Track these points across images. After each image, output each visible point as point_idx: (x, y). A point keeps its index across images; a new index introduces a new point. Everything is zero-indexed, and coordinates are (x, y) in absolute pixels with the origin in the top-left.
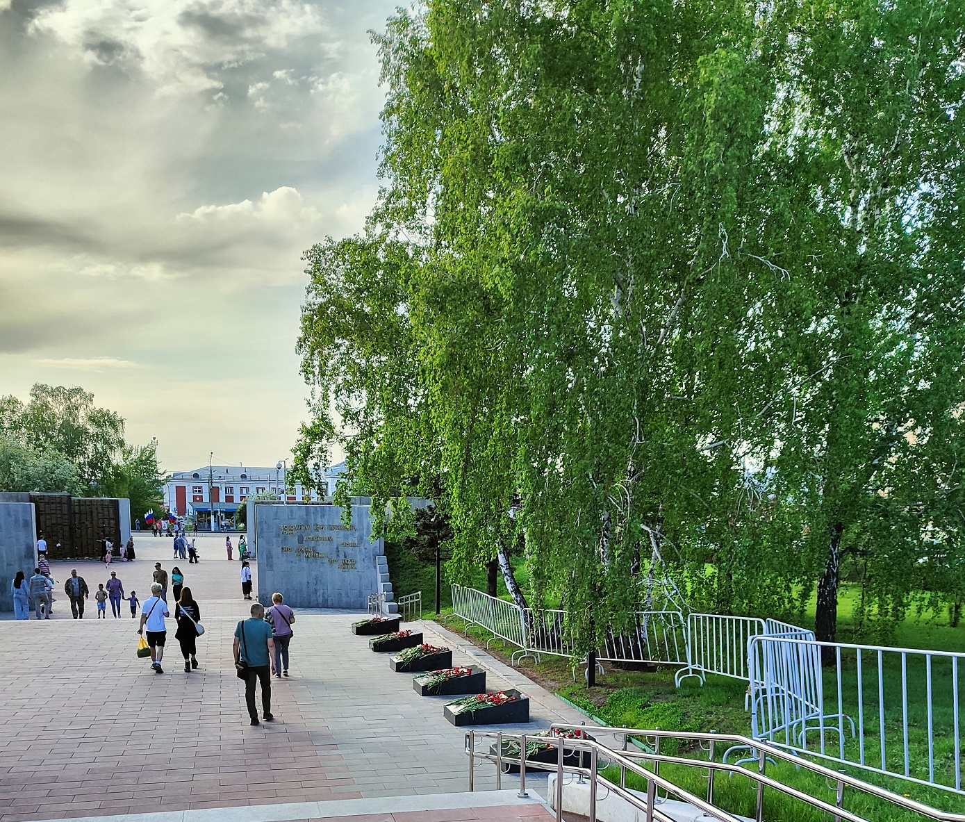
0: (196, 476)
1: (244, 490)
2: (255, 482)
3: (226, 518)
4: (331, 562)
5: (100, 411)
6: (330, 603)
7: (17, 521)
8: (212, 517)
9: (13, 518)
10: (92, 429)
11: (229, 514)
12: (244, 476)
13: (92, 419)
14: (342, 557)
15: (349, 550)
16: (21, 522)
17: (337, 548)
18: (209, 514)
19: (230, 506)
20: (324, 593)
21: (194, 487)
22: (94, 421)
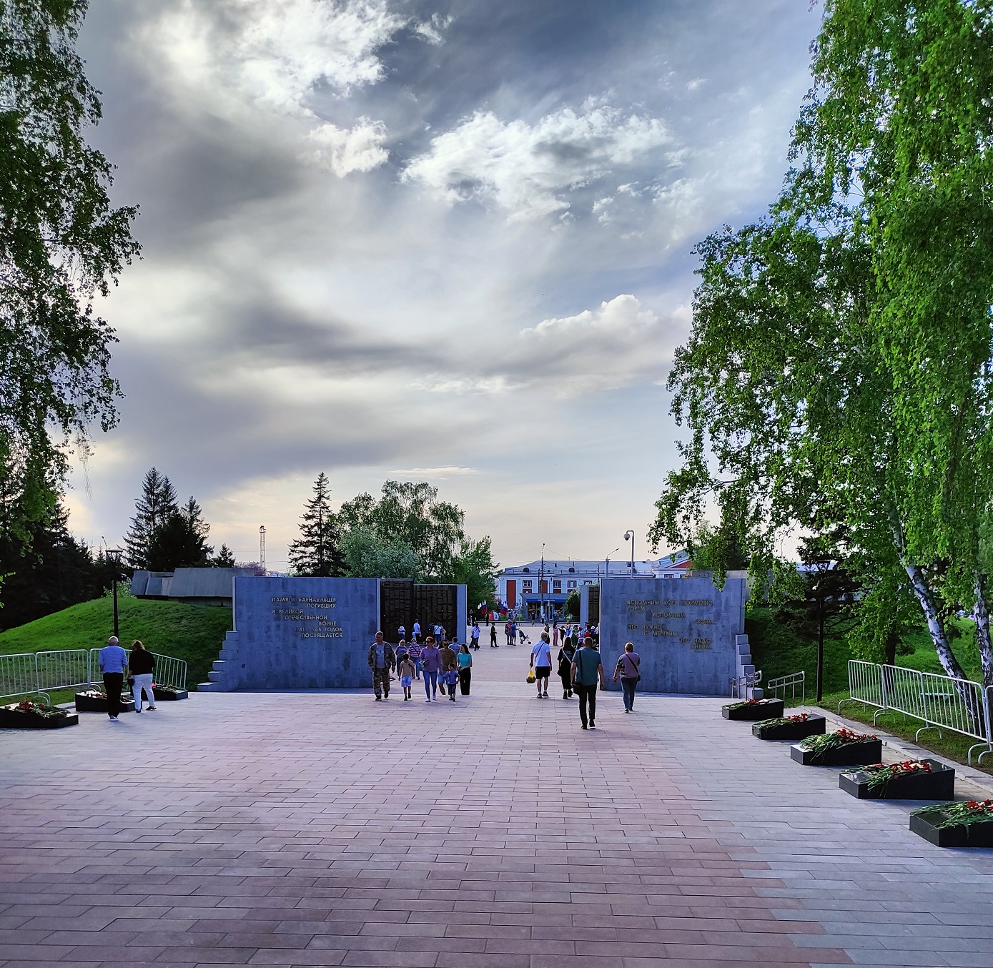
0: (526, 570)
1: (572, 583)
2: (583, 576)
3: (555, 609)
4: (683, 641)
5: (443, 505)
6: (680, 687)
7: (363, 597)
8: (542, 607)
9: (360, 593)
10: (434, 522)
11: (558, 605)
12: (572, 570)
13: (435, 512)
14: (695, 636)
15: (704, 628)
16: (367, 597)
17: (690, 625)
18: (539, 605)
19: (558, 597)
20: (673, 677)
21: (525, 581)
22: (436, 514)
